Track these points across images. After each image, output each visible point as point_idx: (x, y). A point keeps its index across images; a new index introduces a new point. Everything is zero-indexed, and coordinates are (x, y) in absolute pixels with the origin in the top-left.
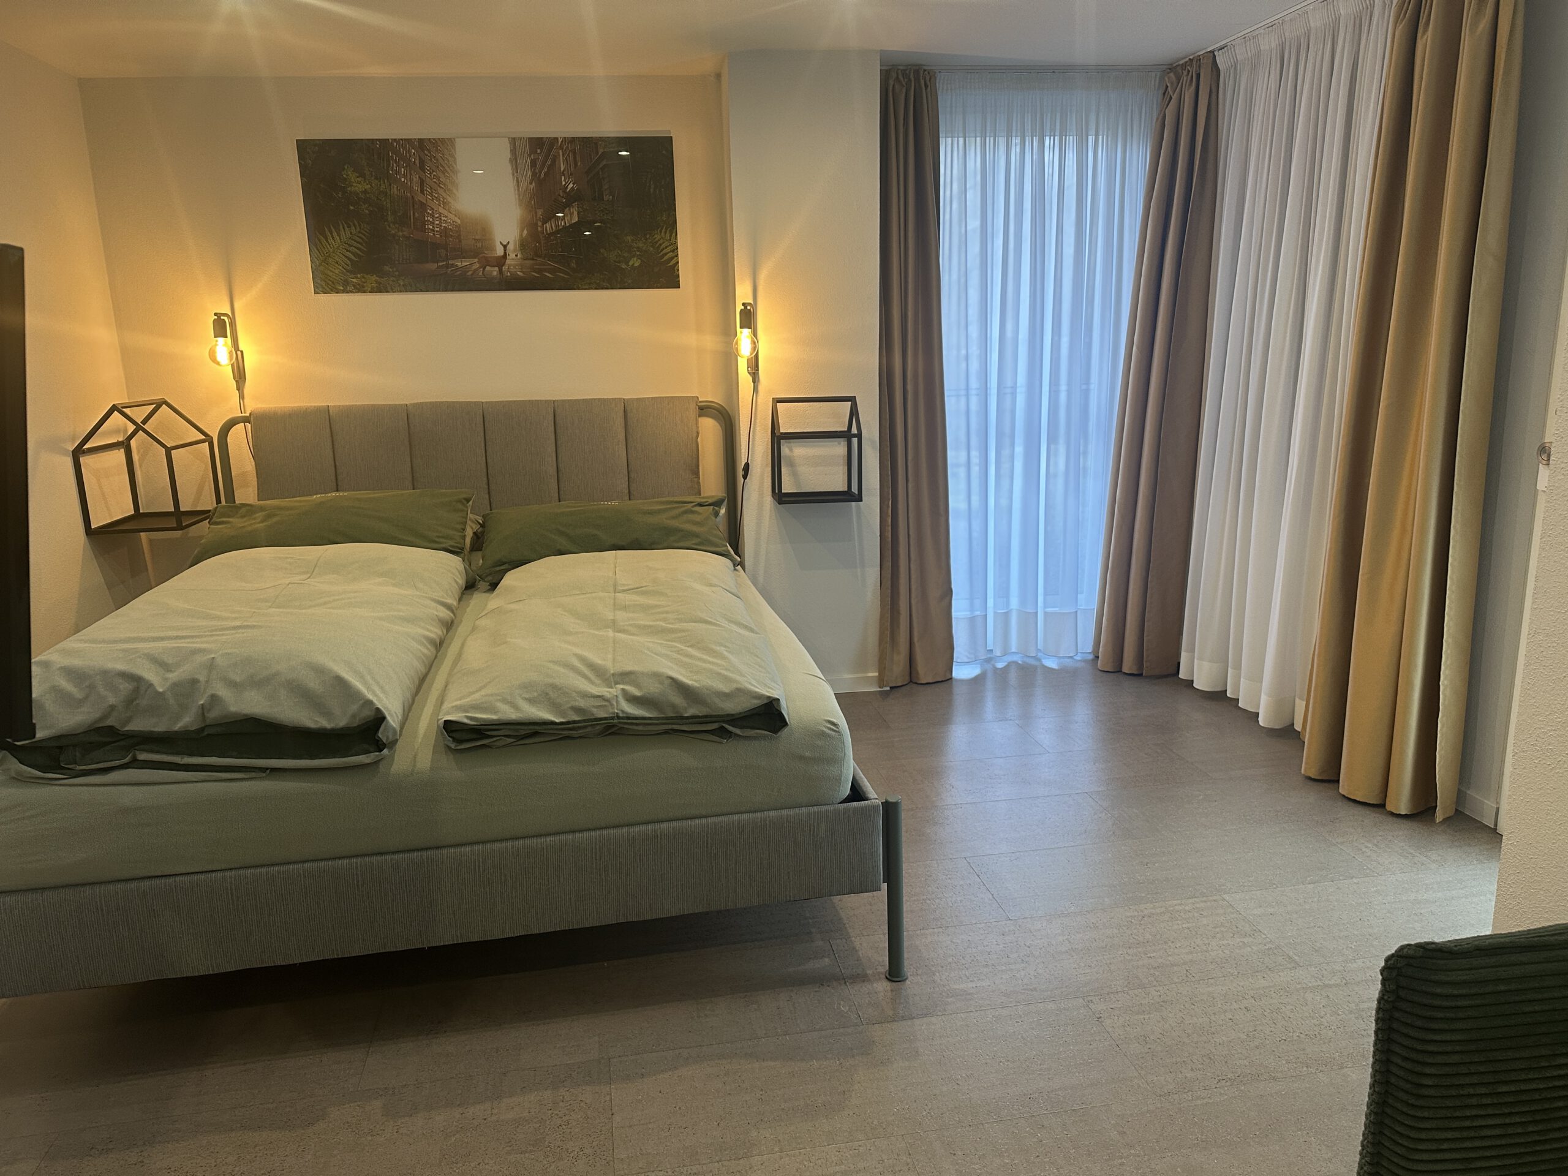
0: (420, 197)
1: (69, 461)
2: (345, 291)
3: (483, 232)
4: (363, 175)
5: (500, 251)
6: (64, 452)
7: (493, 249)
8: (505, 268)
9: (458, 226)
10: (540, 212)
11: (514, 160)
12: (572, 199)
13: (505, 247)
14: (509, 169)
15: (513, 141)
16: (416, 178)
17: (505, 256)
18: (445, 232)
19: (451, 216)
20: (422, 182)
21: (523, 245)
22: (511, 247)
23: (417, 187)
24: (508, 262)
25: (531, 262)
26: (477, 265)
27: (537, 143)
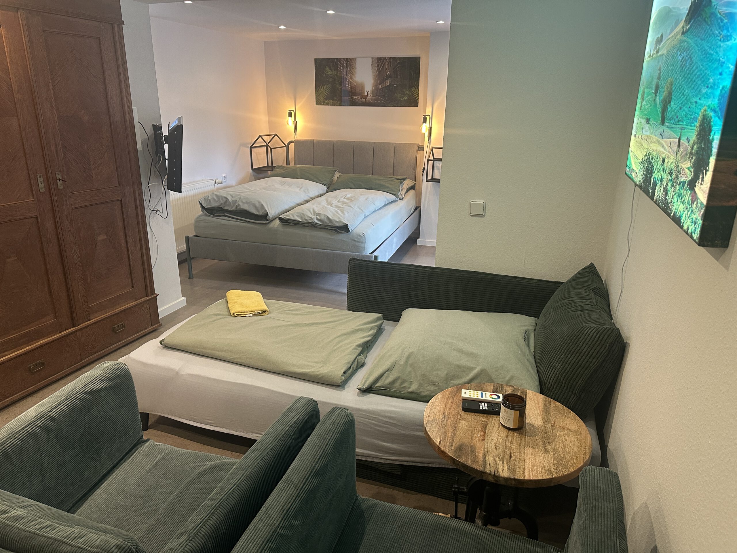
0: (345, 76)
1: (249, 149)
2: (324, 105)
3: (362, 87)
4: (331, 69)
5: (366, 94)
6: (247, 147)
7: (364, 93)
8: (367, 99)
9: (355, 86)
10: (378, 81)
11: (372, 65)
12: (389, 77)
13: (368, 92)
14: (371, 67)
15: (373, 58)
16: (345, 71)
17: (367, 95)
18: (351, 87)
19: (354, 82)
20: (346, 71)
21: (373, 92)
22: (369, 92)
23: (345, 73)
24: (368, 97)
25: (375, 97)
26: (359, 98)
27: (380, 59)
